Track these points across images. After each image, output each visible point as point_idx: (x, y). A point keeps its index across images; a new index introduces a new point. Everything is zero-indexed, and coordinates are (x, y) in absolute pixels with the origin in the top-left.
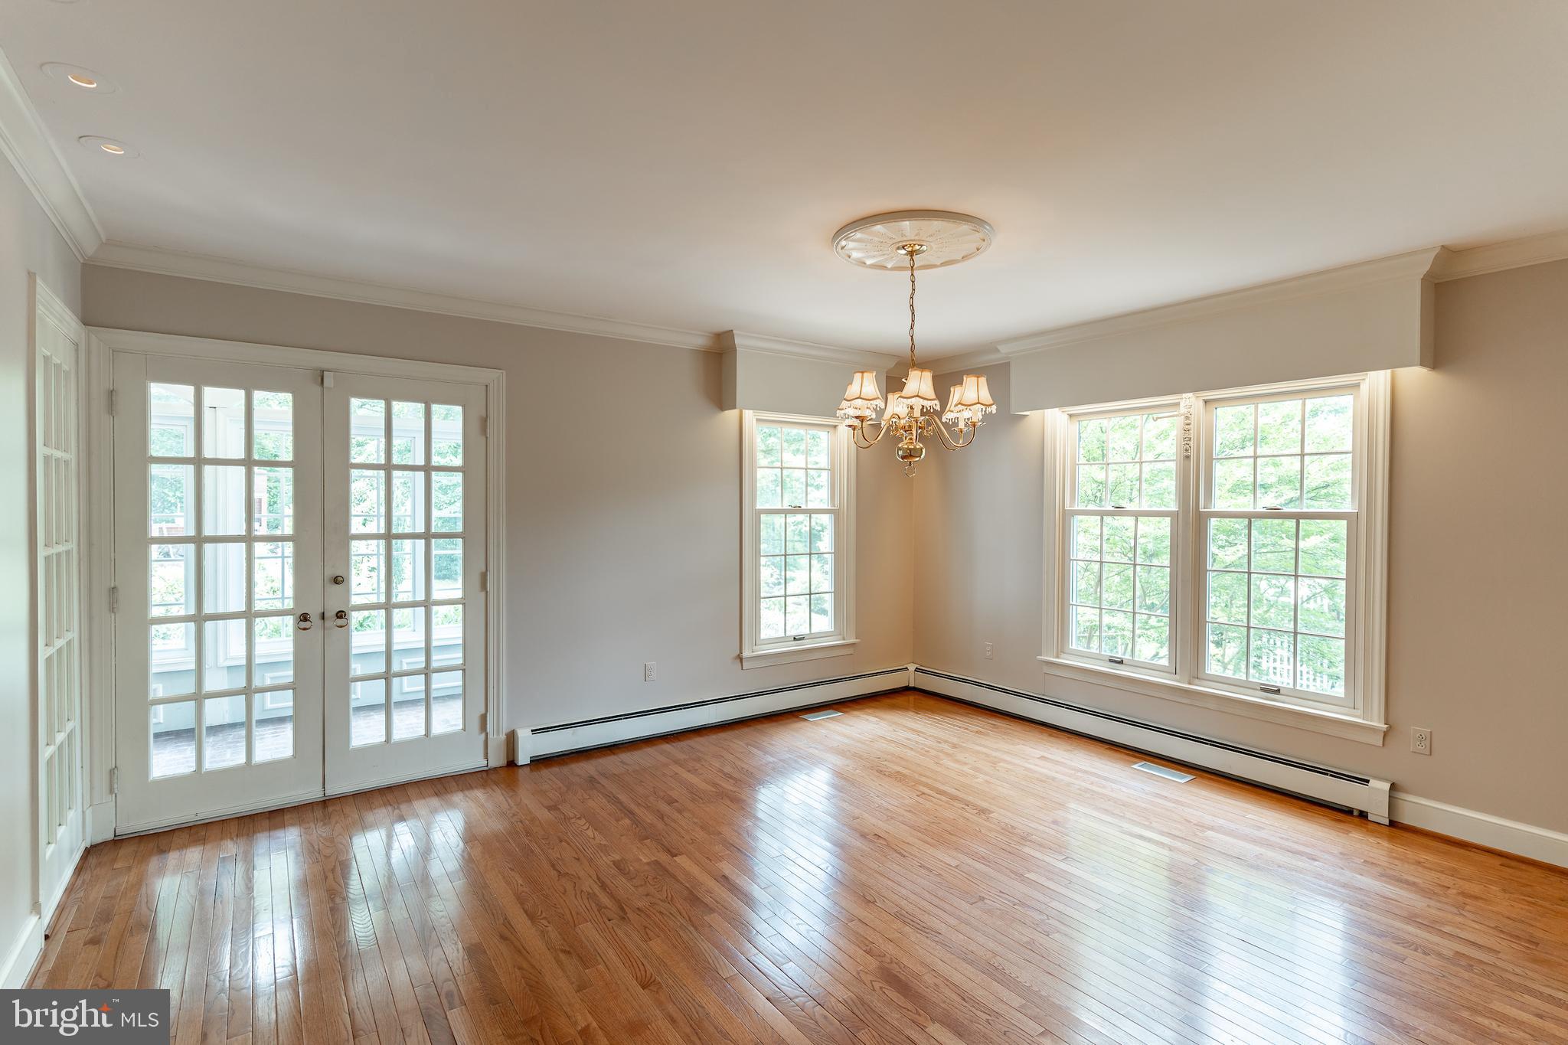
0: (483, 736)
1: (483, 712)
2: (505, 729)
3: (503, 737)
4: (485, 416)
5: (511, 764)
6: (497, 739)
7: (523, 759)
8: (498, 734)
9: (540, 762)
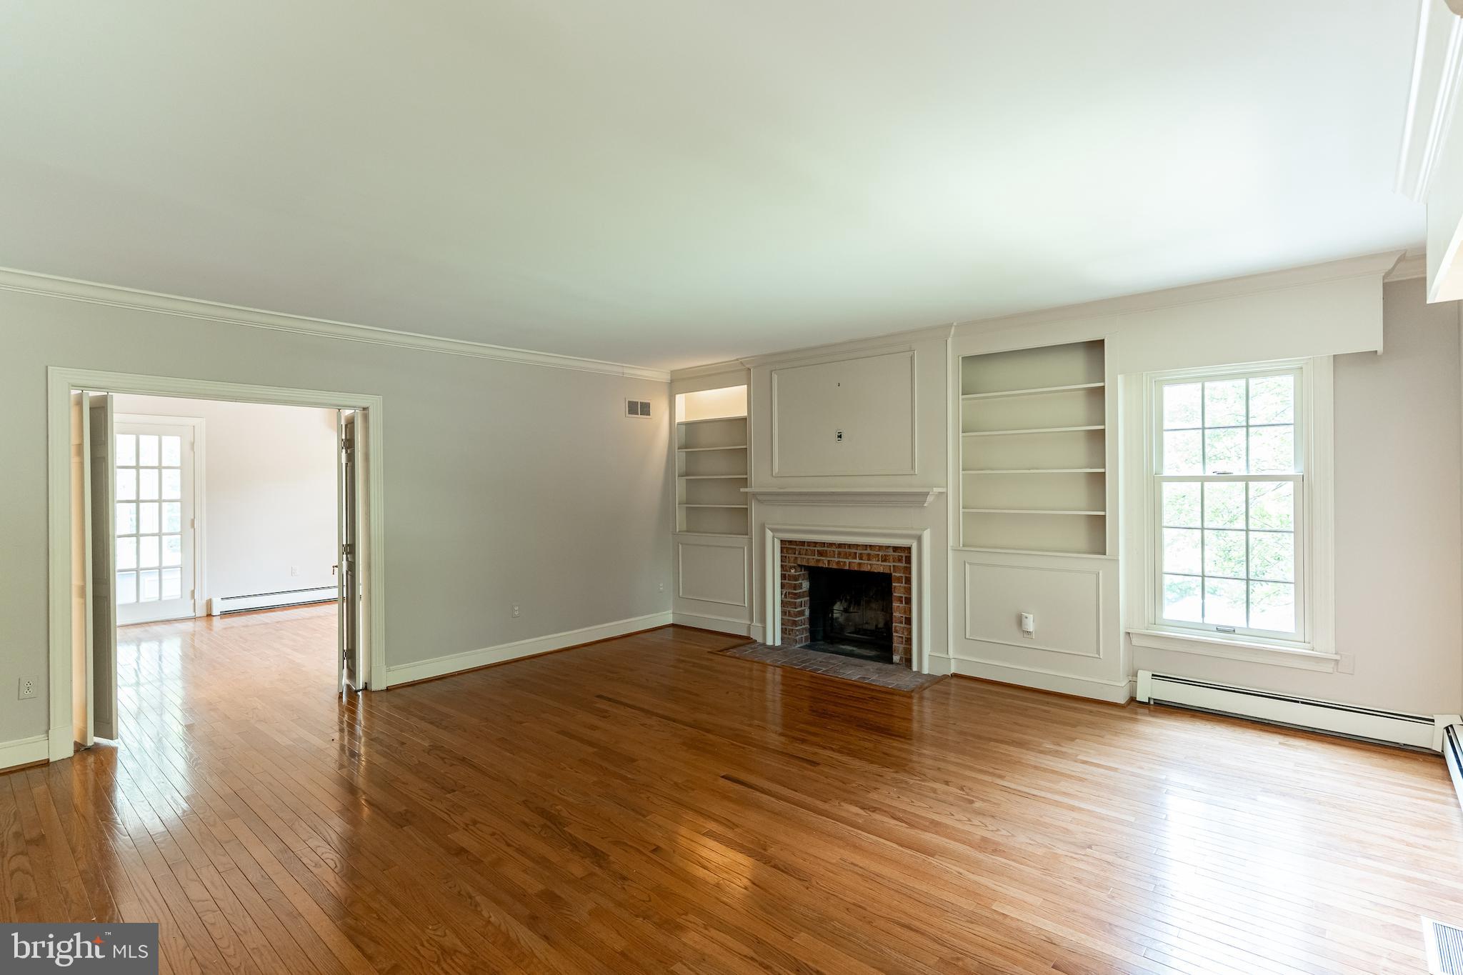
0: (193, 601)
1: (193, 589)
2: (206, 598)
3: (204, 602)
4: (192, 441)
5: (209, 615)
6: (201, 604)
7: (216, 612)
8: (201, 599)
9: (226, 614)
